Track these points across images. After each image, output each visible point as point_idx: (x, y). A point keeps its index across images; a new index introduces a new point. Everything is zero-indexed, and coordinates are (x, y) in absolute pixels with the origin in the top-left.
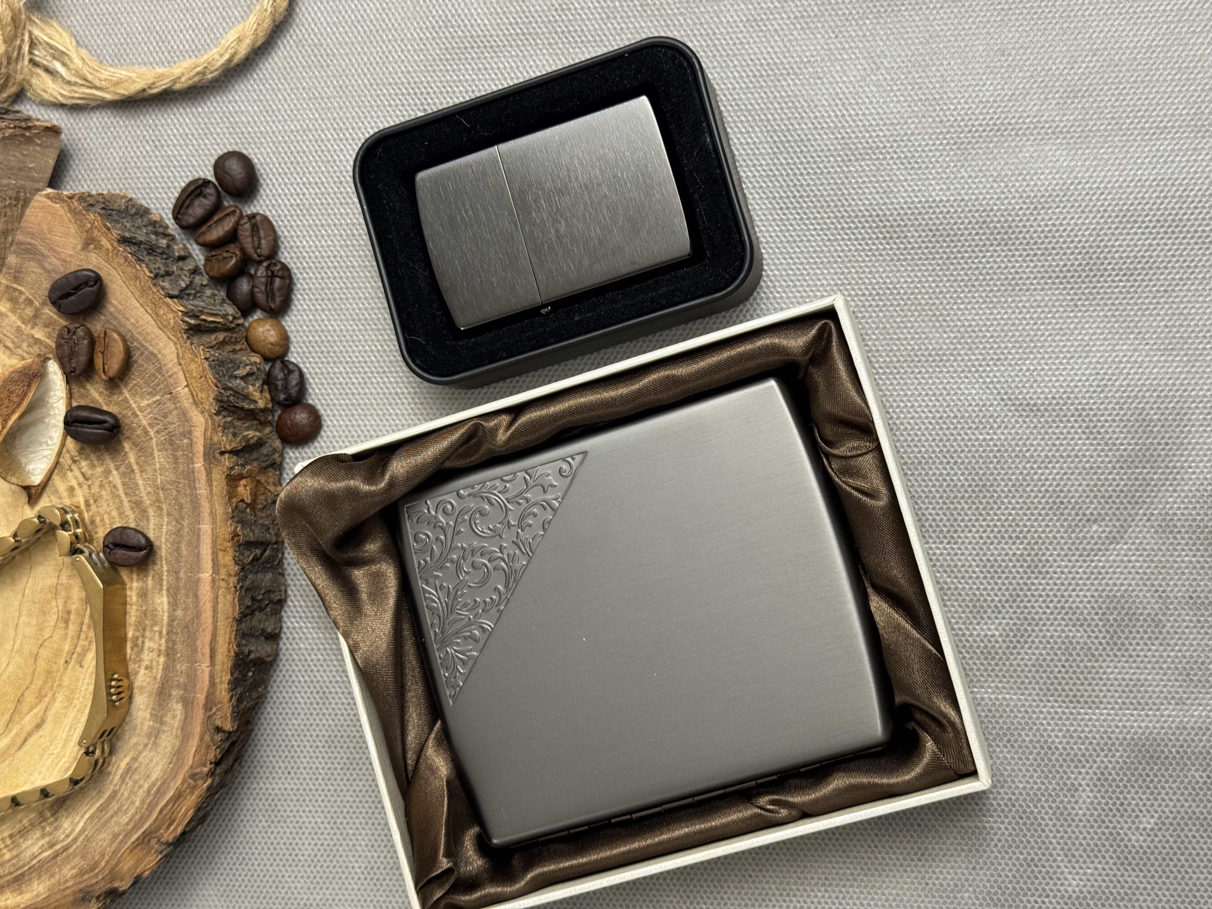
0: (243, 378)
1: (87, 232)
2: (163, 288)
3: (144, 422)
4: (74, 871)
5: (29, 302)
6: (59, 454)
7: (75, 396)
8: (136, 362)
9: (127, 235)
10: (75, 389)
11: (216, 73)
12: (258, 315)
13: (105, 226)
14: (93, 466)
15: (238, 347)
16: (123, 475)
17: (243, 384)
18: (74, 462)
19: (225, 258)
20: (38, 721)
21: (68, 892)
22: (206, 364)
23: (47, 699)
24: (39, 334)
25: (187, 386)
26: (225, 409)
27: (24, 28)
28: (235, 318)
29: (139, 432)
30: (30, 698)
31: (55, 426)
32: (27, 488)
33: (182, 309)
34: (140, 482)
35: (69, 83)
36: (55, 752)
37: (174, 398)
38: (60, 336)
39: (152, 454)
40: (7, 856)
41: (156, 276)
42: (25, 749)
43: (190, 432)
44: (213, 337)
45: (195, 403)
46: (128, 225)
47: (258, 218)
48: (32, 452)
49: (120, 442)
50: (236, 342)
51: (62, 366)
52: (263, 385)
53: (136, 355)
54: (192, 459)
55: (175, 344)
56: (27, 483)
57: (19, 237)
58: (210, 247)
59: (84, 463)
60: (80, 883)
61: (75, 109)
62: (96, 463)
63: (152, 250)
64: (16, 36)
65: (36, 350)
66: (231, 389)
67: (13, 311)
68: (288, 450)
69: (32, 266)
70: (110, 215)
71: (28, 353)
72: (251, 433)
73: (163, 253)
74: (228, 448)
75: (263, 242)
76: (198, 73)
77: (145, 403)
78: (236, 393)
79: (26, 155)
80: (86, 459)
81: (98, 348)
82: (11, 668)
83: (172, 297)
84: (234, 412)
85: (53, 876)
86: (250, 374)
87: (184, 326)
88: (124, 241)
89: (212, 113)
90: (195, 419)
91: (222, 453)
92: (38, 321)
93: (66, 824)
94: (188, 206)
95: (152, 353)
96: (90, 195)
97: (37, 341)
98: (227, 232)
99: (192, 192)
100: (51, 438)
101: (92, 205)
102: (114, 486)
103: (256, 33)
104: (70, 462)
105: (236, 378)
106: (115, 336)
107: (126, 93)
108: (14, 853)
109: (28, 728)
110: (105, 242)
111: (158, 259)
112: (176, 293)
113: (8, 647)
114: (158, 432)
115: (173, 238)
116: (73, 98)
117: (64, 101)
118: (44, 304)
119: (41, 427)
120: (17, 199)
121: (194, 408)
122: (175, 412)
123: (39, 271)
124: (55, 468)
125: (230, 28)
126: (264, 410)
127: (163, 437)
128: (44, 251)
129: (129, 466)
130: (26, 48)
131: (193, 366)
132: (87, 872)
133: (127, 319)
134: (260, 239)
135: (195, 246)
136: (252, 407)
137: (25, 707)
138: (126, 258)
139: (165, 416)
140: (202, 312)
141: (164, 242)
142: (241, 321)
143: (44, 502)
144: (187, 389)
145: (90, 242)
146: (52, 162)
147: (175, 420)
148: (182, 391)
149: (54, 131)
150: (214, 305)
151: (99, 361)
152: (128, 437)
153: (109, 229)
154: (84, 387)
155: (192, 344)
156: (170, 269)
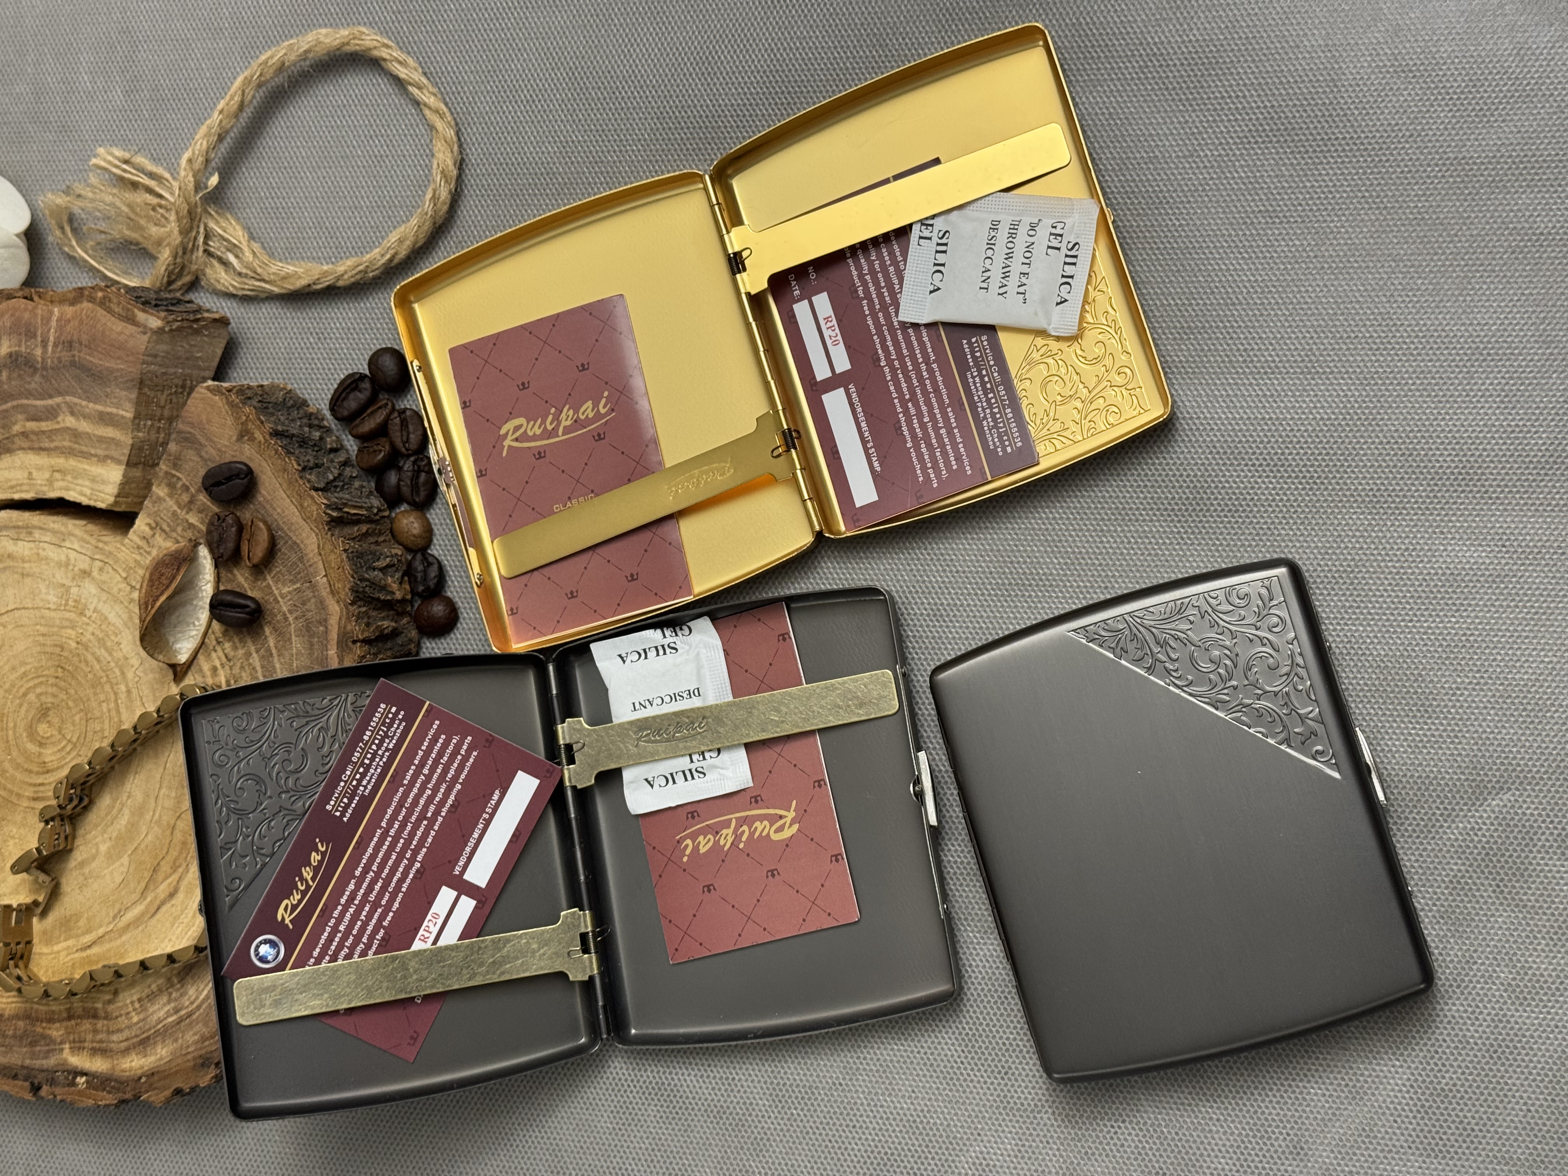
0: (381, 570)
1: (242, 424)
2: (309, 481)
3: (285, 609)
4: (196, 1037)
5: (186, 488)
6: (205, 634)
7: (223, 580)
8: (280, 550)
9: (280, 428)
10: (223, 573)
11: (377, 272)
12: (404, 507)
13: (259, 419)
14: (235, 648)
15: (381, 539)
16: (262, 658)
17: (381, 575)
18: (219, 643)
19: (375, 451)
20: (172, 890)
21: (189, 1057)
22: (344, 556)
23: (180, 870)
24: (193, 519)
25: (326, 576)
26: (361, 599)
27: (200, 219)
28: (379, 510)
29: (279, 617)
30: (165, 867)
31: (202, 608)
32: (173, 666)
33: (325, 501)
34: (278, 666)
35: (240, 274)
36: (185, 921)
37: (313, 587)
38: (211, 523)
39: (290, 639)
40: (135, 1019)
41: (304, 469)
42: (158, 916)
43: (326, 620)
44: (356, 528)
45: (332, 592)
46: (282, 418)
47: (408, 413)
48: (179, 632)
49: (262, 627)
50: (380, 534)
51: (211, 551)
52: (403, 577)
53: (280, 543)
54: (326, 646)
55: (317, 535)
56: (173, 662)
57: (181, 426)
58: (363, 438)
59: (227, 645)
60: (201, 1049)
61: (246, 299)
62: (238, 644)
63: (303, 442)
64: (191, 228)
65: (189, 534)
66: (368, 580)
67: (171, 496)
68: (425, 640)
69: (191, 454)
70: (266, 408)
71: (182, 537)
72: (386, 623)
73: (315, 445)
74: (361, 637)
75: (412, 436)
76: (360, 272)
77: (285, 590)
78: (373, 584)
79: (194, 346)
80: (229, 641)
81: (246, 536)
82: (150, 837)
83: (316, 490)
84: (370, 603)
85: (176, 1040)
86: (388, 566)
87: (326, 518)
88: (276, 434)
89: (373, 309)
90: (331, 608)
91: (354, 642)
92: (192, 506)
93: (192, 991)
94: (344, 399)
95: (295, 543)
96: (249, 387)
97: (191, 526)
98: (379, 424)
99: (349, 385)
100: (198, 619)
101: (249, 398)
102: (254, 668)
103: (416, 235)
104: (214, 643)
105: (374, 569)
106: (261, 525)
107: (291, 288)
108: (142, 1016)
109: (162, 896)
110: (258, 435)
111: (310, 451)
112: (322, 485)
113: (148, 817)
114: (296, 618)
115: (328, 430)
116: (243, 289)
117: (235, 292)
118: (198, 491)
119: (189, 608)
120: (183, 387)
121: (330, 596)
122: (313, 600)
123: (196, 459)
124: (200, 647)
125: (395, 228)
126: (403, 601)
127: (301, 623)
128: (202, 440)
129: (268, 650)
130: (201, 239)
131: (332, 557)
132: (207, 1039)
133: (274, 509)
134: (408, 433)
135: (350, 437)
136: (389, 598)
137: (160, 876)
138: (276, 451)
139: (304, 603)
140: (345, 505)
141: (317, 434)
142: (386, 513)
143: (189, 680)
144: (325, 579)
145: (244, 434)
146: (219, 352)
147: (313, 607)
148: (321, 580)
149: (223, 322)
150: (360, 497)
151: (245, 548)
152: (270, 622)
153: (262, 422)
154: (231, 572)
155: (332, 535)
156: (320, 462)
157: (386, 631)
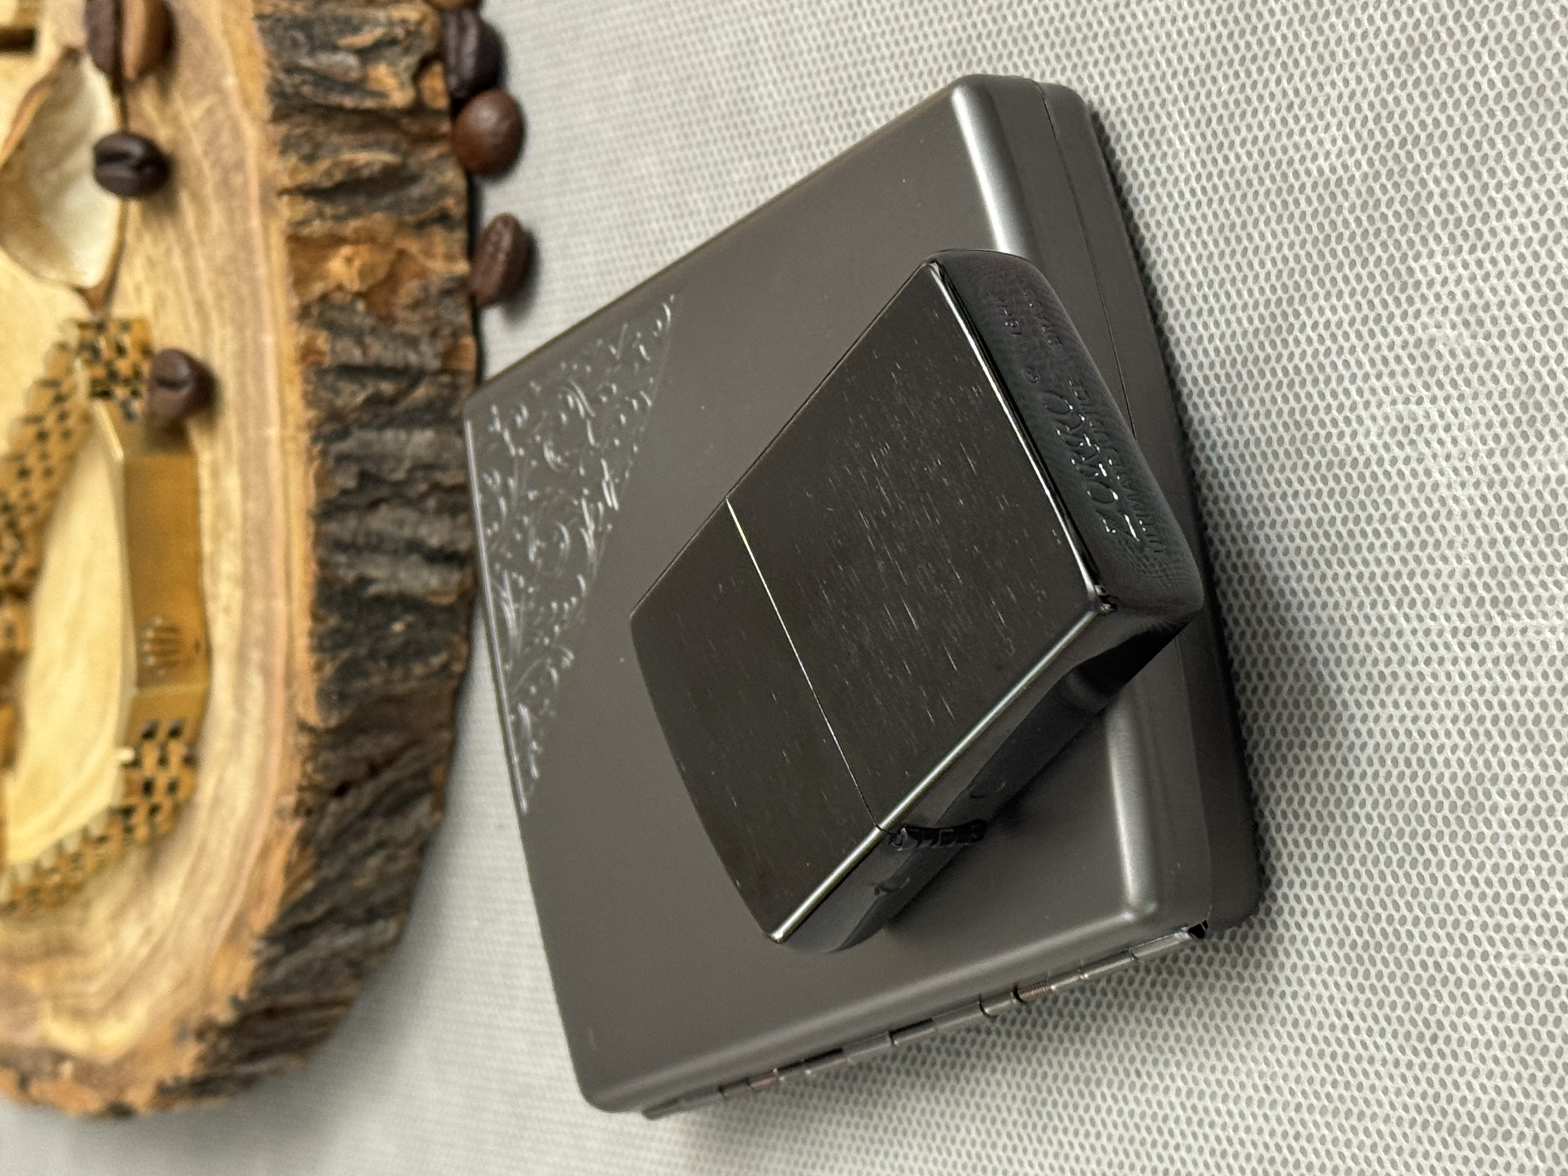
0: (359, 50)
3: (199, 152)
4: (170, 984)
8: (184, 39)
14: (155, 243)
16: (184, 253)
18: (138, 235)
25: (236, 73)
26: (296, 110)
29: (194, 170)
32: (83, 293)
34: (201, 264)
37: (225, 99)
39: (208, 209)
43: (243, 161)
54: (247, 210)
59: (148, 239)
60: (176, 1005)
62: (159, 235)
66: (313, 72)
72: (370, 157)
74: (290, 184)
77: (196, 115)
78: (326, 78)
84: (317, 116)
85: (151, 990)
86: (382, 44)
90: (247, 135)
91: (280, 193)
93: (161, 896)
102: (178, 277)
105: (336, 50)
114: (212, 167)
121: (244, 112)
122: (227, 126)
126: (415, 113)
127: (218, 174)
129: (189, 237)
131: (241, 32)
136: (368, 105)
139: (217, 135)
144: (235, 80)
147: (227, 138)
148: (230, 82)
151: (125, 44)
152: (184, 182)
157: (366, 173)
